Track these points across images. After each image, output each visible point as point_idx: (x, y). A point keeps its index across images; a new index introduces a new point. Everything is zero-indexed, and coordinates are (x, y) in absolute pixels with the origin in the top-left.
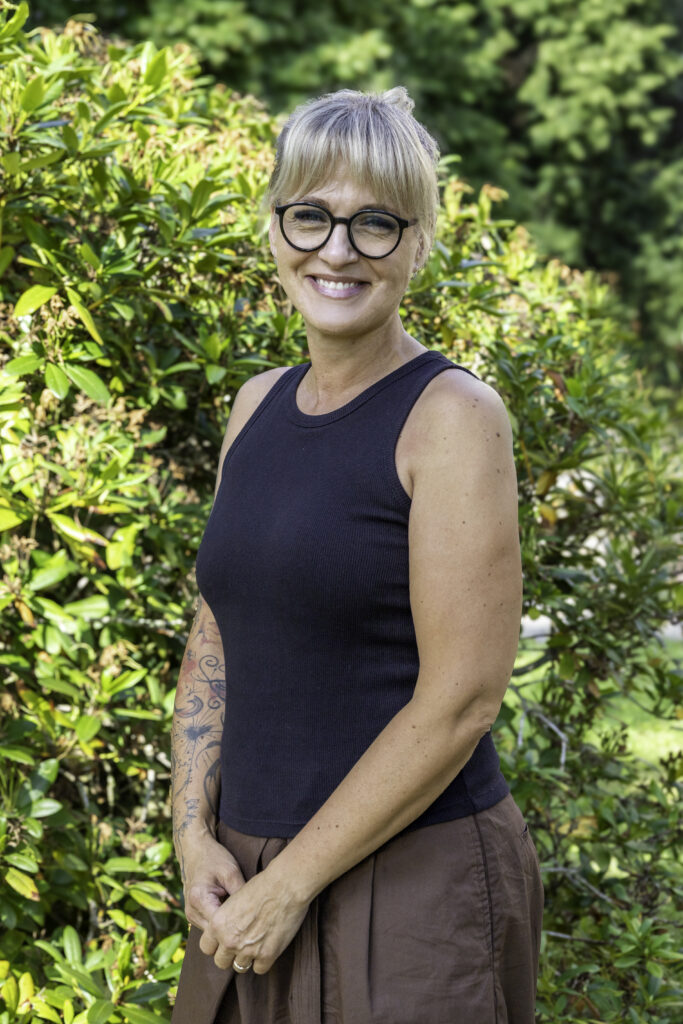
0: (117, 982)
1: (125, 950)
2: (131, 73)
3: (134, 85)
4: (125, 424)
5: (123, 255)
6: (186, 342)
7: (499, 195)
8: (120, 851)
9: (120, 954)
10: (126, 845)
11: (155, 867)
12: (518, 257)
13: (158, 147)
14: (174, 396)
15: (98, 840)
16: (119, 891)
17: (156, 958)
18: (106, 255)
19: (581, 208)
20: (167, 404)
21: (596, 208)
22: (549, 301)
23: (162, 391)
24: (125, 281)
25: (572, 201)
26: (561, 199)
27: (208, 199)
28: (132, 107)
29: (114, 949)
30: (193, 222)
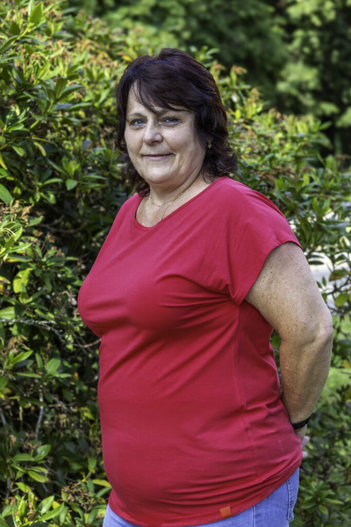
0: (18, 522)
1: (23, 504)
2: (22, 16)
3: (24, 22)
4: (19, 214)
5: (18, 120)
6: (55, 167)
7: (242, 71)
8: (22, 450)
9: (20, 507)
10: (25, 447)
11: (42, 458)
12: (252, 107)
13: (37, 59)
14: (49, 197)
15: (9, 444)
16: (21, 472)
17: (41, 509)
18: (8, 119)
19: (319, 55)
20: (45, 201)
21: (328, 54)
22: (269, 132)
23: (42, 194)
24: (20, 134)
25: (313, 51)
26: (306, 50)
27: (65, 87)
28: (23, 35)
29: (17, 504)
30: (56, 101)
